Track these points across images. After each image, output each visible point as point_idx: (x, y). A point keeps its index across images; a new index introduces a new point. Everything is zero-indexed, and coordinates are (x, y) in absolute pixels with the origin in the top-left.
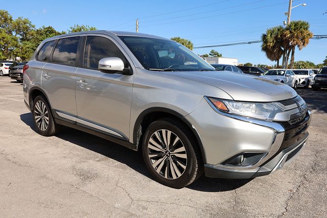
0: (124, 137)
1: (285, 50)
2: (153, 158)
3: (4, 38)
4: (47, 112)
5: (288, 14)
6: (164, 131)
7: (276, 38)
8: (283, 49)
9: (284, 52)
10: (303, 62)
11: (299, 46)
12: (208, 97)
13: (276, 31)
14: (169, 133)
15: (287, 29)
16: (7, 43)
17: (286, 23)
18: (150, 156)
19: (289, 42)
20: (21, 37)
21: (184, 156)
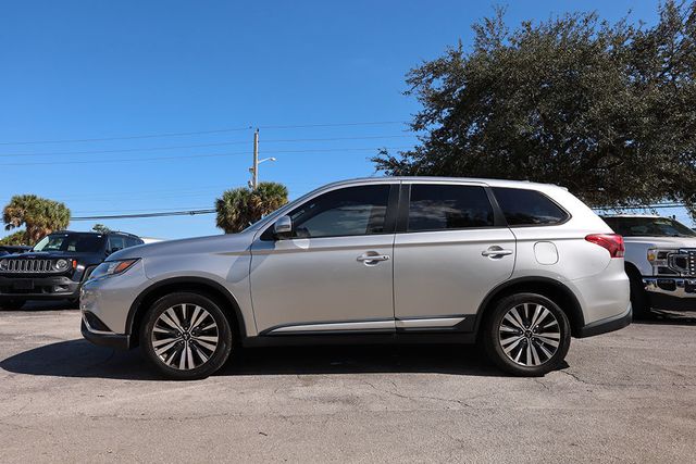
5: (253, 170)
7: (240, 206)
13: (239, 196)
15: (256, 194)
17: (252, 184)
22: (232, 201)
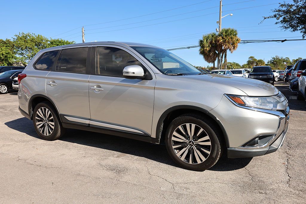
0: (145, 134)
1: (219, 54)
2: (176, 149)
4: (52, 117)
5: (219, 22)
6: (188, 125)
7: (211, 43)
8: (217, 52)
9: (218, 55)
10: (231, 63)
11: (230, 50)
12: (227, 95)
14: (193, 126)
15: (219, 35)
17: (218, 30)
18: (174, 147)
19: (222, 46)
21: (209, 143)
22: (207, 41)
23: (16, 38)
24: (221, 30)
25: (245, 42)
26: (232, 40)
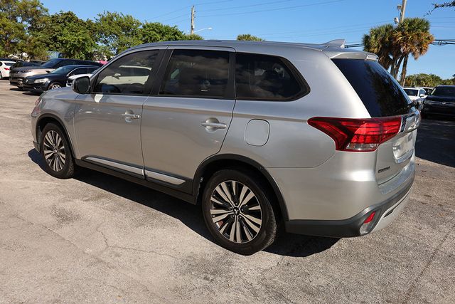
1: (395, 59)
3: (4, 25)
5: (401, 8)
7: (382, 41)
8: (391, 57)
9: (393, 62)
10: (425, 75)
11: (414, 54)
13: (383, 32)
15: (399, 29)
16: (9, 33)
17: (398, 20)
19: (400, 47)
20: (29, 25)
22: (376, 37)
23: (99, 18)
24: (403, 20)
25: (442, 42)
26: (418, 39)
